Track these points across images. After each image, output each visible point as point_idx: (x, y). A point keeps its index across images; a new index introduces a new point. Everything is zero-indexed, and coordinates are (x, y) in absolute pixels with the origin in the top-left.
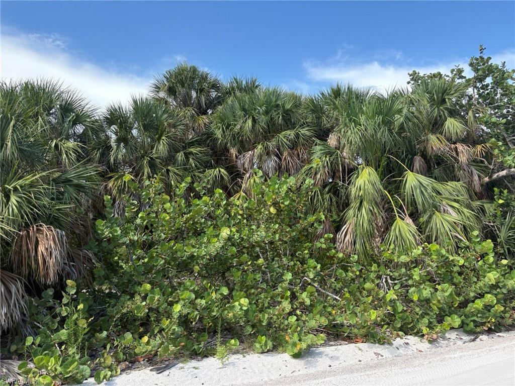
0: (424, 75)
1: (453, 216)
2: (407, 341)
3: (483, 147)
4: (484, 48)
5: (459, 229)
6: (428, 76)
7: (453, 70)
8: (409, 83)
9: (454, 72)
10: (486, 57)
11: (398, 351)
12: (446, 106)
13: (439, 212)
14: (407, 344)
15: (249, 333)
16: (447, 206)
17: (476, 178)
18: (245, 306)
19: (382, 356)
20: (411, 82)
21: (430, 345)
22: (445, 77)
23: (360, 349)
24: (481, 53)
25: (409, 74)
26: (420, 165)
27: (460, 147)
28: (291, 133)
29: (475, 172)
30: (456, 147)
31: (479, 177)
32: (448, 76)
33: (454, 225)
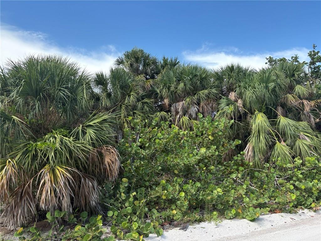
0: (276, 59)
1: (308, 141)
2: (303, 211)
3: (316, 102)
4: (315, 46)
5: (312, 149)
6: (278, 60)
7: (292, 57)
8: (266, 63)
9: (293, 58)
10: (316, 51)
11: (301, 217)
12: (294, 78)
13: (300, 138)
14: (304, 213)
15: (220, 208)
16: (304, 135)
17: (313, 119)
18: (220, 193)
19: (295, 220)
20: (268, 63)
21: (315, 213)
22: (288, 61)
23: (282, 216)
24: (314, 49)
25: (266, 58)
26: (281, 111)
27: (305, 102)
28: (206, 91)
29: (312, 116)
30: (303, 102)
31: (314, 119)
32: (290, 60)
33: (309, 147)
